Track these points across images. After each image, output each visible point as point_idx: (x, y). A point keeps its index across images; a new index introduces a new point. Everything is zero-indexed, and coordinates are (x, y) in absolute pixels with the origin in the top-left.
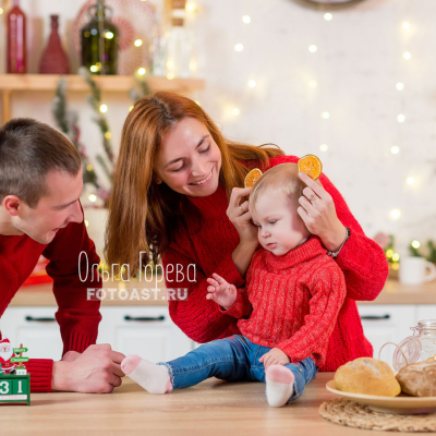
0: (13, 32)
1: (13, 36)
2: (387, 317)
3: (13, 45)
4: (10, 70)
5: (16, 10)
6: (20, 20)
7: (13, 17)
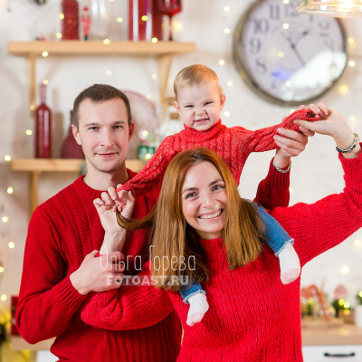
0: (41, 125)
1: (41, 128)
2: (353, 355)
3: (41, 134)
4: (38, 155)
5: (43, 107)
6: (46, 114)
7: (41, 113)
